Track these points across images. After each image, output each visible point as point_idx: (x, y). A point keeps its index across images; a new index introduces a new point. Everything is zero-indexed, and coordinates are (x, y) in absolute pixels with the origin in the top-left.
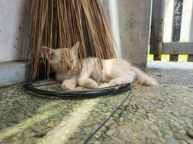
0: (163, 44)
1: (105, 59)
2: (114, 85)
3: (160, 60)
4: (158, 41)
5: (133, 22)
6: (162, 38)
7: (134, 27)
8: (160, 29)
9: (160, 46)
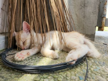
0: (106, 19)
1: (64, 32)
2: (71, 60)
3: (103, 30)
4: (103, 18)
5: (86, 3)
6: (105, 15)
7: (87, 7)
8: (105, 8)
9: (104, 21)
